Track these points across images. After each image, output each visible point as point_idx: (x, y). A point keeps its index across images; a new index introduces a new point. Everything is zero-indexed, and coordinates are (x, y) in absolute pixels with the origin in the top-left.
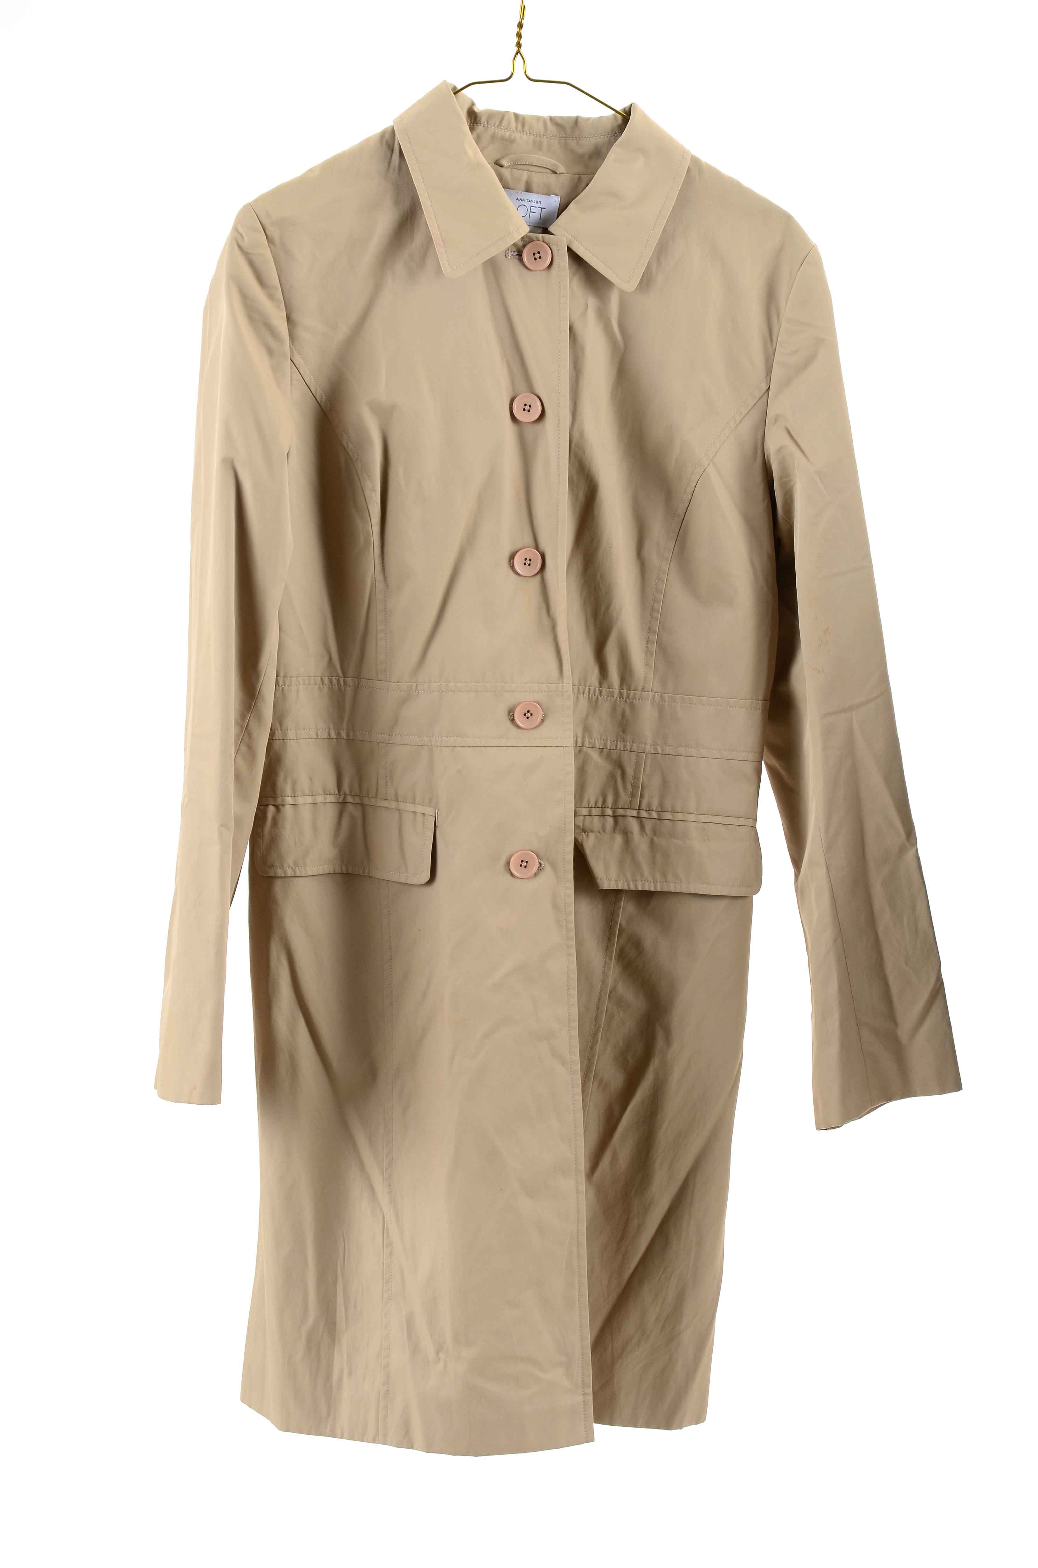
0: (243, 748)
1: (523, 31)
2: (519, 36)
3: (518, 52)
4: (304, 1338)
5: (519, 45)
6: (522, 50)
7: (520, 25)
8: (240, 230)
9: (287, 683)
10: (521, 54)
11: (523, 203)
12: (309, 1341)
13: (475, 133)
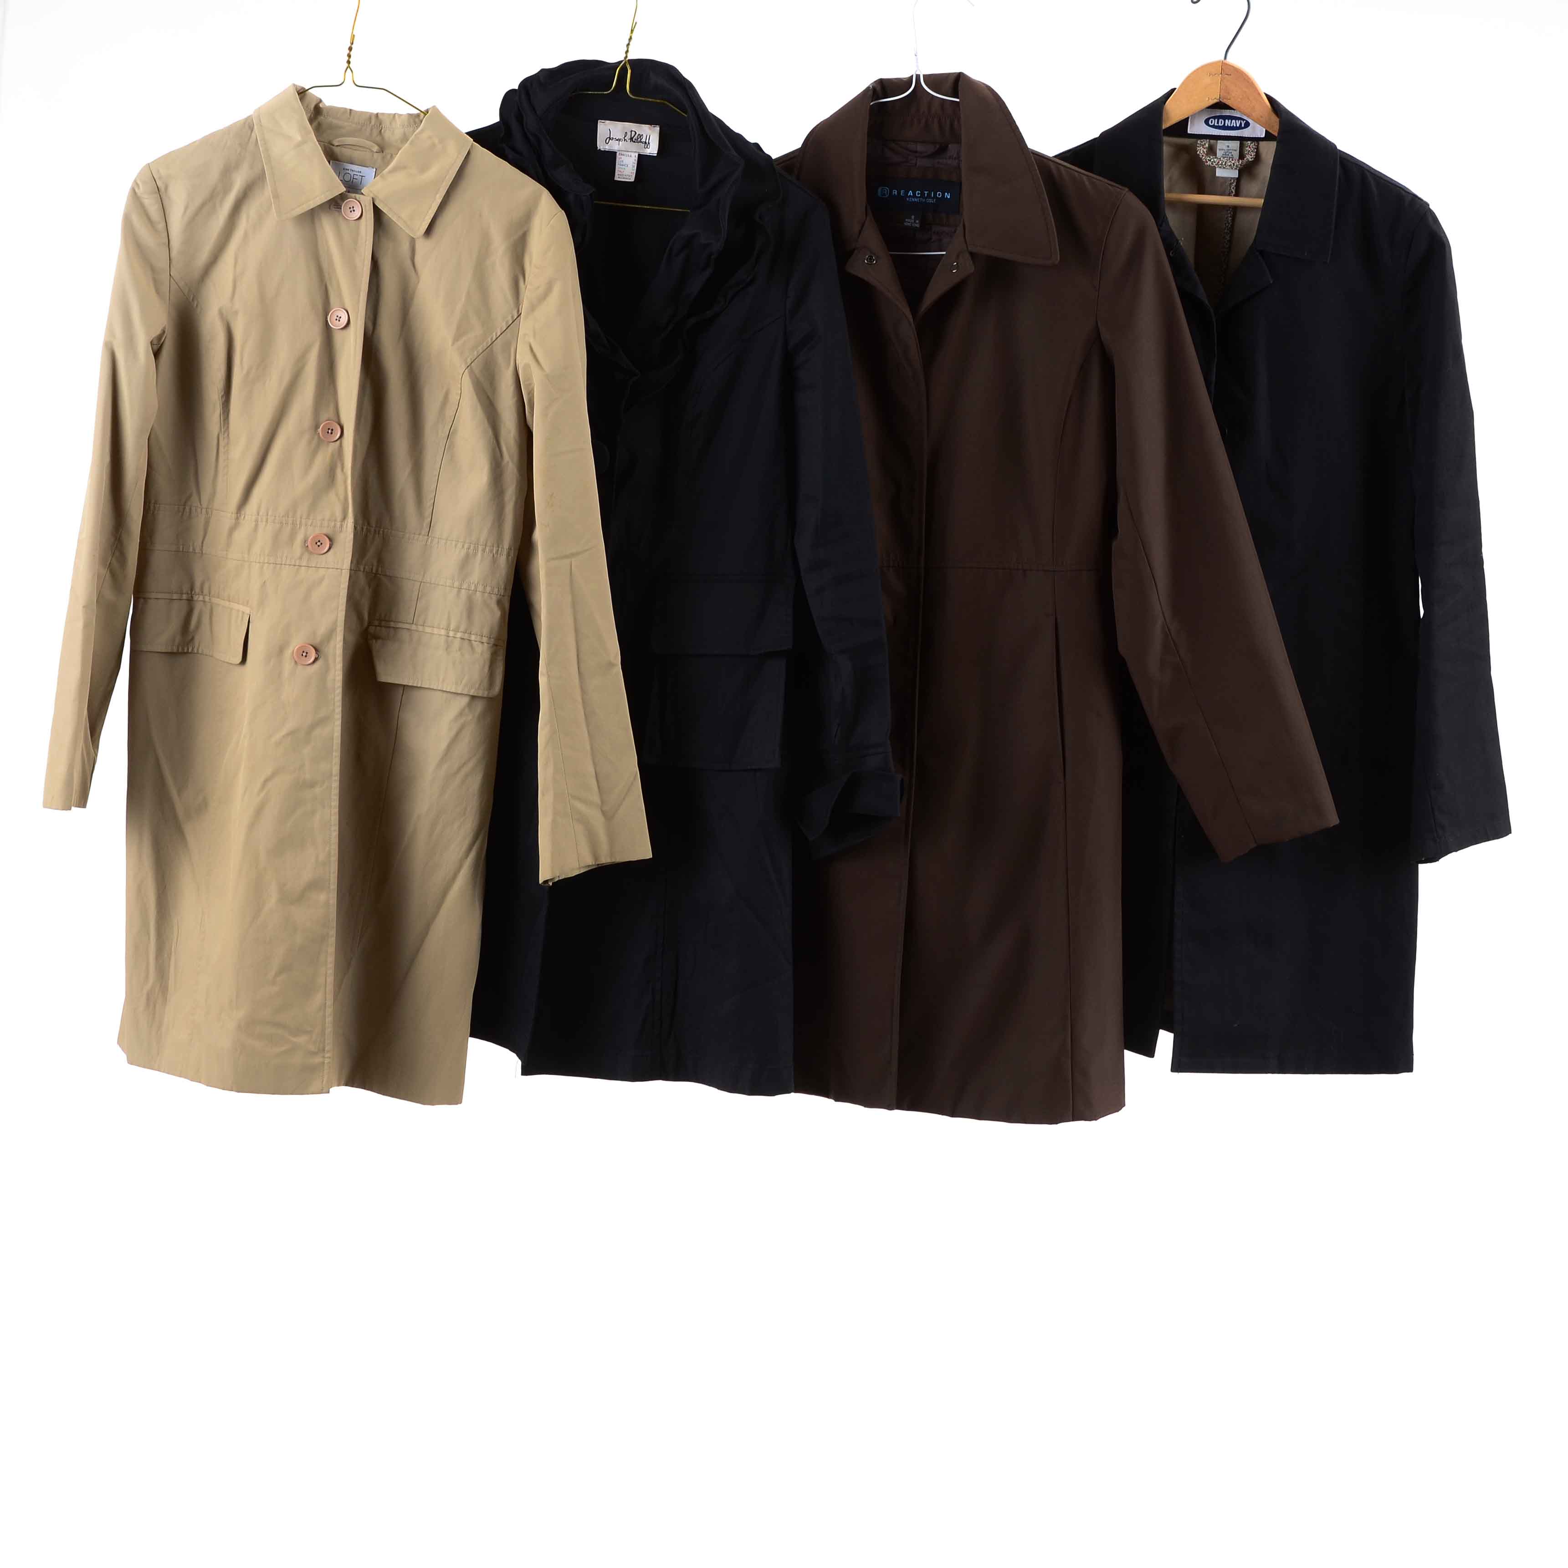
0: (117, 554)
1: (352, 53)
2: (349, 56)
3: (349, 67)
4: (145, 996)
5: (349, 62)
6: (350, 65)
7: (350, 49)
8: (139, 182)
9: (157, 509)
10: (350, 68)
11: (347, 171)
12: (148, 999)
13: (315, 124)
